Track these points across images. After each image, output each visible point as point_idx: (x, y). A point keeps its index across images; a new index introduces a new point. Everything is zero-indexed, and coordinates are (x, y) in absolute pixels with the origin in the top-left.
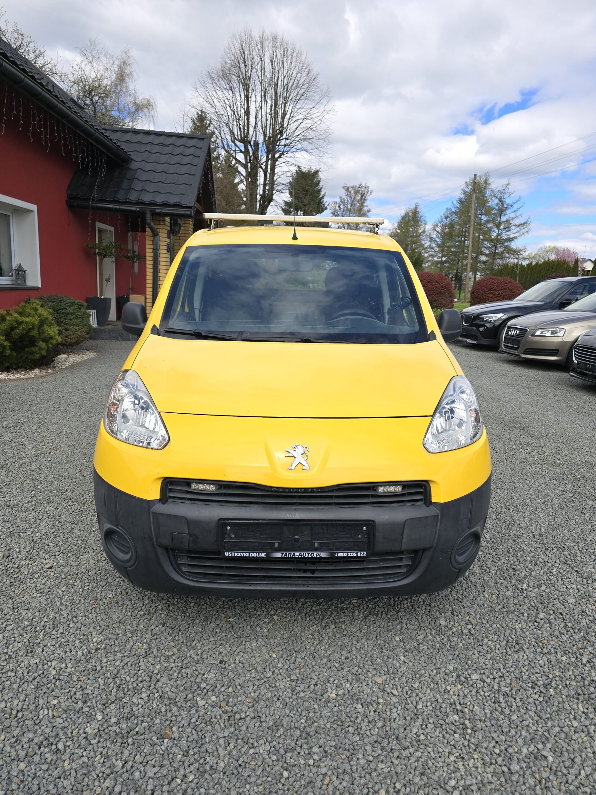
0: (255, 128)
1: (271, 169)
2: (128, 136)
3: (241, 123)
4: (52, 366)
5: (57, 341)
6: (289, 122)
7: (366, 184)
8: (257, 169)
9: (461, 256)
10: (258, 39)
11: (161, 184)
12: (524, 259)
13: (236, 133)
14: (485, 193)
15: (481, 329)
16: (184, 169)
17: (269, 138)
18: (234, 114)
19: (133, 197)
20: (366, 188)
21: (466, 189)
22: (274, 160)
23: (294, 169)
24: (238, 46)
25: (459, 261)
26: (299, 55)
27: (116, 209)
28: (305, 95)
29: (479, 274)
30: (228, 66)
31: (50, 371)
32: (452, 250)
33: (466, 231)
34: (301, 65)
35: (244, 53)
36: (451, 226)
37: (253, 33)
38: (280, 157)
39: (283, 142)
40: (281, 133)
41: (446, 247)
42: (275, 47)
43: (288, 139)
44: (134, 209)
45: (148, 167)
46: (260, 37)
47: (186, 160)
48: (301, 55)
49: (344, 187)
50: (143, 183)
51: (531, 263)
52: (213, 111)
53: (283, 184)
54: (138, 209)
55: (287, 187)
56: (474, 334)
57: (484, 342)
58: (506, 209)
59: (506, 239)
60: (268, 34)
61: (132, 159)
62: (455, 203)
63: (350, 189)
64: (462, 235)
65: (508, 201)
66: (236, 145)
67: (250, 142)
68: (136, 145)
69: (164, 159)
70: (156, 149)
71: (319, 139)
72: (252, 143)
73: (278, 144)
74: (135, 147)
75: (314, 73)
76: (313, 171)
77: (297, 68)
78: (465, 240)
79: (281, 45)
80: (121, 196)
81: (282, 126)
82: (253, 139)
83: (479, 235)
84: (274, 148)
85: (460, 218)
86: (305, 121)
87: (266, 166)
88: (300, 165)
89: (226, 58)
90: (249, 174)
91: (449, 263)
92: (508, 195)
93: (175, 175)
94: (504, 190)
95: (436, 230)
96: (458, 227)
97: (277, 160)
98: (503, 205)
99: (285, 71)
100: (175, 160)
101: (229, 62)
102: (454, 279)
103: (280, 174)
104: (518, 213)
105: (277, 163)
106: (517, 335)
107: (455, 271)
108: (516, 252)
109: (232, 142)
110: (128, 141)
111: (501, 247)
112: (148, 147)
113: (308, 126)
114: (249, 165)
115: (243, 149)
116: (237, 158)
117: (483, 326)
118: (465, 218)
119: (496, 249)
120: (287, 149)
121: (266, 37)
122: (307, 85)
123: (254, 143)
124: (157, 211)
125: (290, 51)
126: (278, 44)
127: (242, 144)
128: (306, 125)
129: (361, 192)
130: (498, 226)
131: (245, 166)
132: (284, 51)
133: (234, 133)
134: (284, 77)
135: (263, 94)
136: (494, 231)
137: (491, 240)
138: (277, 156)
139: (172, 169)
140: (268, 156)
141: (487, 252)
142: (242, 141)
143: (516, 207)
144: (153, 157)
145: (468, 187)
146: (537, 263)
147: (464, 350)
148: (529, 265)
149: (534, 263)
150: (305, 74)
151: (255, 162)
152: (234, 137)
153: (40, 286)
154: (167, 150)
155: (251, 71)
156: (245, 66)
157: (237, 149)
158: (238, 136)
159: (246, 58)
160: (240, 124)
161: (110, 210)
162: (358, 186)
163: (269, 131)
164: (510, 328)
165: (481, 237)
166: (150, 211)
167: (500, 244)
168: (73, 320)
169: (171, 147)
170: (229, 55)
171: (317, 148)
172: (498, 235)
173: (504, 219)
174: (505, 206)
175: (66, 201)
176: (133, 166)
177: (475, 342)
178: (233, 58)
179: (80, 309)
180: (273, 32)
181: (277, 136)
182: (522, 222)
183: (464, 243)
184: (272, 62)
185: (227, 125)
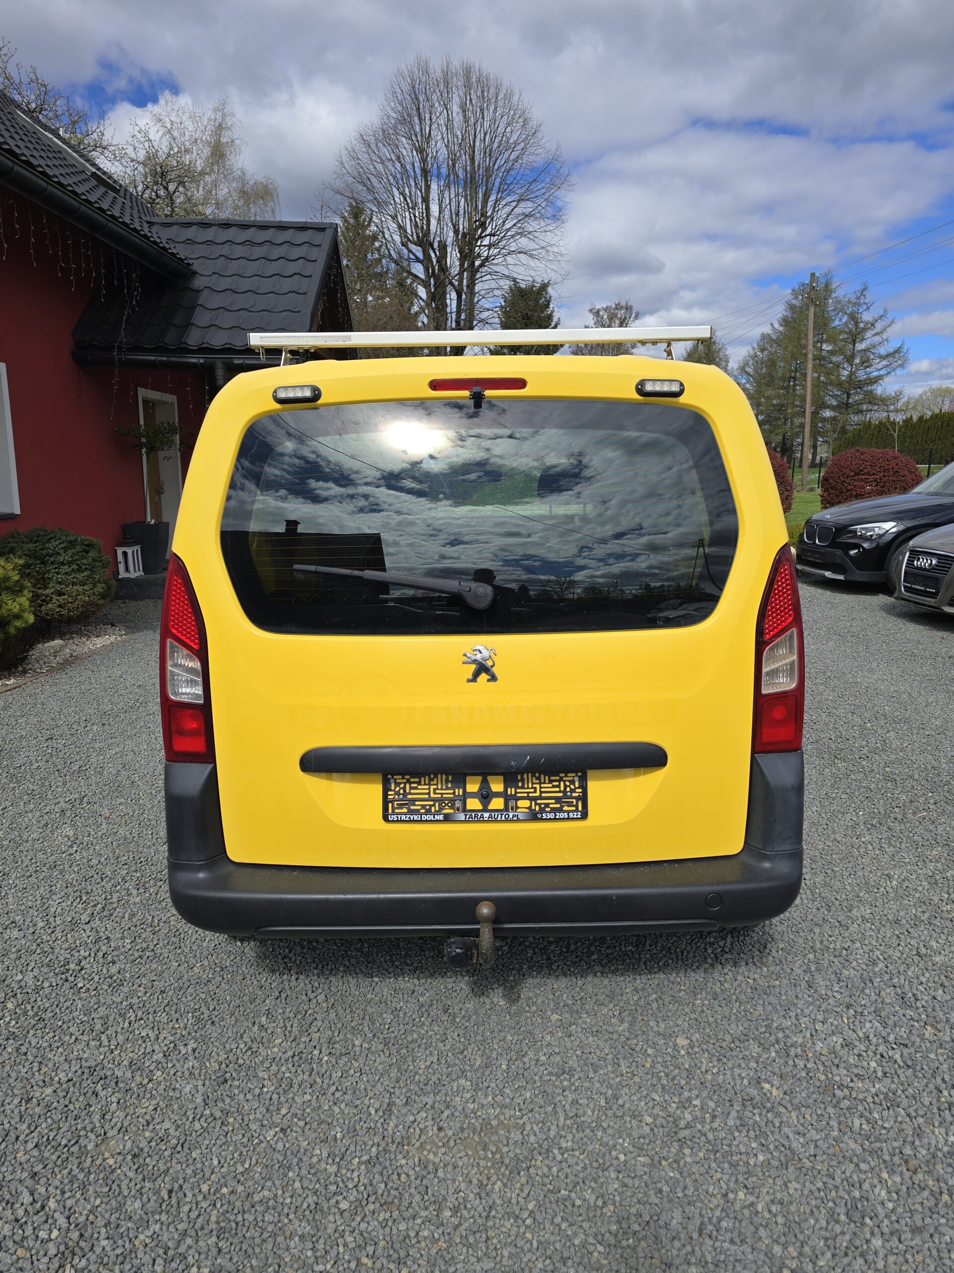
0: (439, 219)
1: (468, 287)
2: (191, 233)
3: (417, 215)
4: (20, 669)
5: (26, 622)
6: (494, 208)
7: (627, 303)
8: (445, 286)
9: (790, 411)
10: (439, 74)
11: (244, 313)
12: (897, 411)
13: (409, 231)
14: (826, 305)
15: (853, 552)
16: (287, 285)
17: (464, 235)
18: (405, 199)
19: (193, 339)
20: (627, 309)
21: (794, 302)
22: (473, 271)
23: (506, 284)
24: (406, 88)
25: (786, 419)
26: (508, 97)
27: (161, 362)
28: (520, 161)
29: (821, 439)
30: (393, 122)
31: (12, 682)
32: (775, 402)
33: (796, 371)
34: (512, 112)
35: (418, 99)
36: (772, 363)
37: (431, 66)
38: (482, 265)
39: (486, 241)
40: (483, 226)
41: (764, 397)
42: (468, 86)
43: (494, 235)
44: (195, 361)
45: (224, 283)
46: (443, 71)
47: (291, 268)
48: (512, 94)
49: (591, 311)
50: (213, 313)
51: (911, 417)
52: (370, 197)
53: (488, 310)
54: (202, 361)
55: (496, 315)
56: (838, 561)
57: (860, 576)
58: (864, 330)
59: (866, 379)
60: (456, 64)
61: (195, 273)
62: (776, 326)
63: (601, 313)
64: (791, 377)
65: (867, 317)
66: (410, 251)
67: (431, 245)
68: (204, 247)
69: (253, 267)
70: (240, 251)
71: (546, 231)
72: (436, 245)
73: (479, 243)
74: (201, 250)
75: (533, 123)
76: (538, 285)
77: (506, 117)
78: (795, 385)
79: (478, 81)
80: (170, 339)
81: (484, 215)
82: (438, 239)
83: (819, 376)
84: (472, 250)
85: (785, 349)
86: (522, 204)
87: (461, 281)
88: (515, 275)
89: (388, 109)
90: (432, 297)
91: (770, 425)
92: (865, 307)
93: (271, 295)
94: (858, 298)
95: (746, 372)
96: (782, 365)
97: (477, 270)
98: (856, 324)
99: (486, 124)
100: (272, 268)
101: (394, 115)
102: (779, 450)
103: (482, 293)
104: (885, 336)
105: (478, 275)
106: (932, 568)
107: (781, 437)
108: (884, 402)
109: (403, 245)
110: (190, 242)
111: (857, 393)
112: (225, 250)
113: (527, 211)
114: (432, 281)
115: (420, 255)
116: (413, 271)
117: (857, 546)
118: (795, 350)
119: (848, 398)
120: (493, 251)
121: (454, 71)
122: (522, 145)
123: (439, 246)
124: (236, 362)
125: (492, 90)
126: (474, 80)
127: (419, 248)
128: (524, 210)
129: (619, 316)
130: (850, 359)
131: (426, 285)
132: (483, 92)
133: (405, 231)
134: (485, 134)
135: (451, 163)
136: (844, 369)
137: (840, 384)
138: (477, 263)
139: (266, 285)
140: (462, 265)
141: (834, 403)
142: (419, 243)
143: (879, 326)
144: (234, 267)
145: (796, 298)
146: (921, 419)
147: (820, 591)
148: (908, 421)
149: (915, 419)
150: (519, 126)
151: (442, 277)
152: (406, 237)
153: (18, 511)
154: (258, 252)
155: (430, 126)
156: (420, 118)
157: (412, 257)
158: (412, 236)
159: (421, 106)
160: (415, 216)
161: (152, 364)
162: (614, 306)
163: (463, 225)
164: (915, 554)
165: (822, 378)
166: (223, 363)
167: (854, 388)
168: (74, 575)
169: (266, 247)
170: (392, 104)
171: (543, 248)
172: (852, 373)
173: (860, 346)
174: (862, 325)
175: (72, 353)
176: (198, 283)
177: (841, 577)
178: (400, 108)
179: (87, 552)
180: (465, 60)
181: (476, 230)
182: (892, 350)
183: (794, 390)
184: (464, 111)
185: (395, 217)
